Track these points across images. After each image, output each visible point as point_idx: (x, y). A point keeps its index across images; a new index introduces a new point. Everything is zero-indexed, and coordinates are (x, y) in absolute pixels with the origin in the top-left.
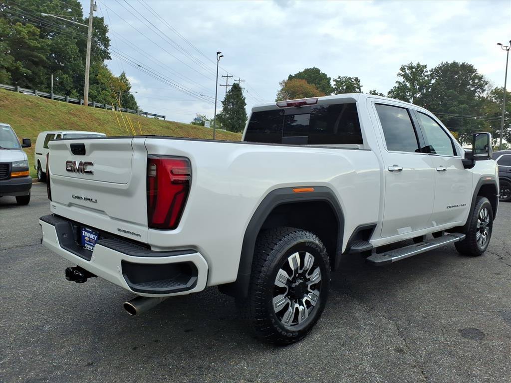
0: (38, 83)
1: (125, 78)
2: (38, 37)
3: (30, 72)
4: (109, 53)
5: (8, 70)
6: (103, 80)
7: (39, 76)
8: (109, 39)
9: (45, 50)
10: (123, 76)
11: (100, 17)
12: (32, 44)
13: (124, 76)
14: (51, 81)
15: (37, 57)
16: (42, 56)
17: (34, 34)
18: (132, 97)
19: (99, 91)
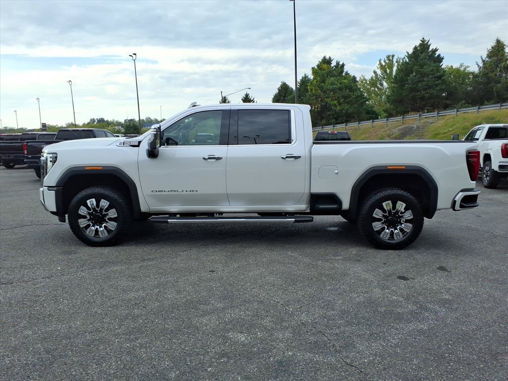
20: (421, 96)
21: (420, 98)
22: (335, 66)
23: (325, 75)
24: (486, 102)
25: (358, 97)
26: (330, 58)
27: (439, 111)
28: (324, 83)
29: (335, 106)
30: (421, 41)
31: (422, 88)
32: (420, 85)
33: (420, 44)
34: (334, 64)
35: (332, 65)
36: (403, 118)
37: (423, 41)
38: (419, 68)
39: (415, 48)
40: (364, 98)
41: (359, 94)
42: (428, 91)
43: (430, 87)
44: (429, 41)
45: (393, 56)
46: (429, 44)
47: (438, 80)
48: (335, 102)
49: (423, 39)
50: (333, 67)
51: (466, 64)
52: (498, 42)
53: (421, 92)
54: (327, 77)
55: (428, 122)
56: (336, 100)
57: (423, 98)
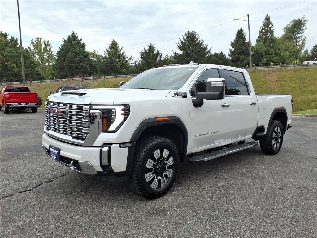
20: (76, 66)
21: (75, 68)
22: (10, 40)
23: (4, 45)
24: (111, 73)
25: (31, 63)
26: (6, 33)
27: (94, 76)
28: (4, 50)
29: (14, 67)
30: (72, 33)
31: (77, 62)
32: (75, 59)
33: (72, 35)
34: (9, 38)
35: (8, 39)
36: (72, 80)
37: (73, 33)
38: (74, 49)
39: (69, 37)
40: (35, 64)
41: (32, 61)
42: (81, 64)
43: (81, 62)
44: (77, 34)
45: (41, 39)
46: (77, 36)
47: (85, 58)
48: (14, 65)
49: (73, 32)
50: (9, 40)
51: (97, 51)
52: (114, 41)
53: (76, 64)
54: (6, 47)
55: (88, 83)
56: (14, 64)
57: (76, 68)
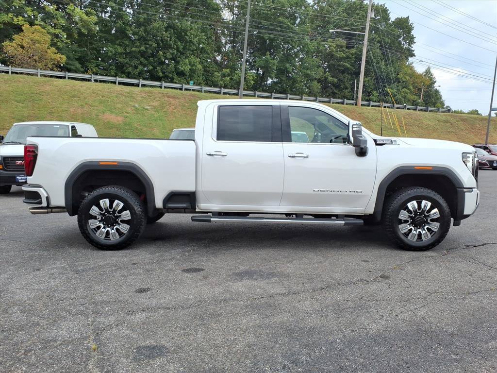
0: (343, 89)
1: (430, 73)
2: (344, 49)
3: (336, 80)
4: (413, 51)
5: (319, 81)
6: (405, 78)
7: (344, 82)
8: (414, 36)
9: (350, 58)
10: (428, 72)
11: (406, 17)
12: (339, 56)
13: (429, 70)
14: (354, 85)
15: (343, 66)
16: (347, 64)
17: (341, 47)
18: (437, 91)
19: (399, 90)
